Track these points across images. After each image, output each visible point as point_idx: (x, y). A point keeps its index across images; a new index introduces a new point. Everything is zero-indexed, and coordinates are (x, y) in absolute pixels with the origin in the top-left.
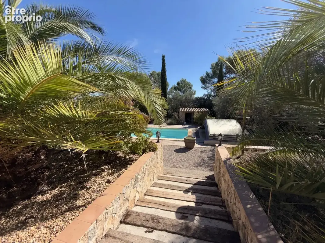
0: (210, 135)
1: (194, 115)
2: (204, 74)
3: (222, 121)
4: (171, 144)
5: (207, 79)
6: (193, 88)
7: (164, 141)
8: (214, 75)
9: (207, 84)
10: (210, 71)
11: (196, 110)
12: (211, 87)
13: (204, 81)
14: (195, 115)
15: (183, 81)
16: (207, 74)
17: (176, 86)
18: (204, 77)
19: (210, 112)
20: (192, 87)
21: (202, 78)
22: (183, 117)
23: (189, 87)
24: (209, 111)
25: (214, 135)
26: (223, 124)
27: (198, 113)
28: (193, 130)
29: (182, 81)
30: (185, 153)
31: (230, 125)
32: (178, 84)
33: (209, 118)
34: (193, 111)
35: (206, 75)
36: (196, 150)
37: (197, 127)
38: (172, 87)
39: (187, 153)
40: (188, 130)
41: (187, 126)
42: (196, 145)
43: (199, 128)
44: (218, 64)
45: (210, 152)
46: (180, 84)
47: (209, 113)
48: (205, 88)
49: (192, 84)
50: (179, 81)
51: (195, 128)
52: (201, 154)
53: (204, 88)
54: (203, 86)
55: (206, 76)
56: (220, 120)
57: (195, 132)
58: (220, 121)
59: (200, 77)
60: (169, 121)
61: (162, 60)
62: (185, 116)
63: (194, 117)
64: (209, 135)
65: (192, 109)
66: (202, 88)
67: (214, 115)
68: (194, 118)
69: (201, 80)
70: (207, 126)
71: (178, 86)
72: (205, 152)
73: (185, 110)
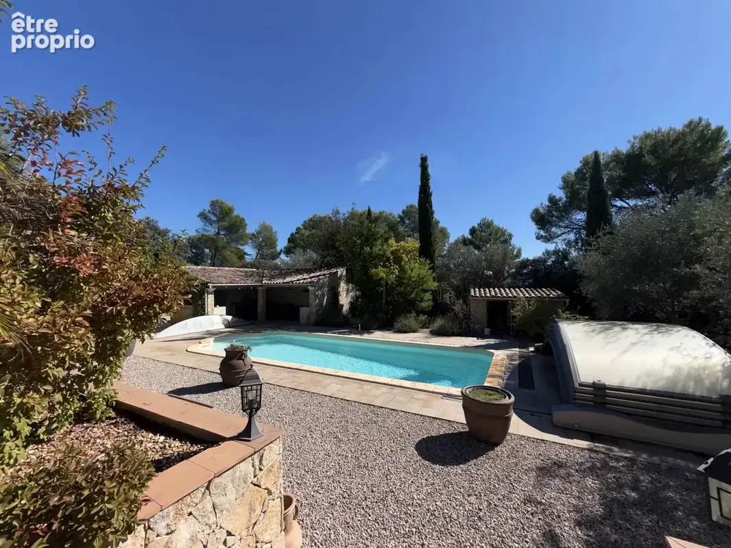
0: (581, 385)
1: (513, 306)
2: (542, 204)
3: (624, 329)
4: (415, 408)
5: (553, 216)
6: (513, 241)
7: (397, 390)
8: (573, 202)
9: (554, 229)
10: (560, 194)
11: (521, 294)
12: (564, 236)
13: (541, 220)
14: (519, 308)
15: (486, 226)
16: (552, 200)
17: (468, 239)
18: (542, 211)
19: (567, 301)
20: (511, 239)
21: (536, 212)
22: (479, 313)
23: (502, 239)
24: (563, 298)
25: (599, 389)
26: (634, 344)
27: (529, 301)
28: (510, 358)
29: (484, 224)
30: (458, 469)
31: (672, 349)
32: (473, 231)
33: (567, 319)
34: (510, 295)
35: (547, 204)
36: (513, 453)
37: (527, 347)
38: (456, 241)
39: (471, 466)
40: (493, 354)
41: (492, 341)
42: (517, 426)
43: (532, 349)
44: (585, 174)
45: (590, 482)
46: (478, 232)
47: (565, 303)
48: (548, 239)
49: (510, 231)
50: (476, 225)
51: (516, 351)
52: (539, 485)
53: (545, 237)
54: (542, 233)
55: (548, 206)
56: (615, 325)
57: (517, 362)
58: (617, 329)
59: (531, 212)
60: (439, 323)
61: (420, 168)
62: (485, 311)
63: (516, 314)
64: (577, 385)
65: (508, 291)
66: (538, 238)
67: (587, 310)
68: (514, 317)
69: (533, 219)
70: (564, 347)
71: (473, 237)
72: (562, 472)
73: (485, 293)
